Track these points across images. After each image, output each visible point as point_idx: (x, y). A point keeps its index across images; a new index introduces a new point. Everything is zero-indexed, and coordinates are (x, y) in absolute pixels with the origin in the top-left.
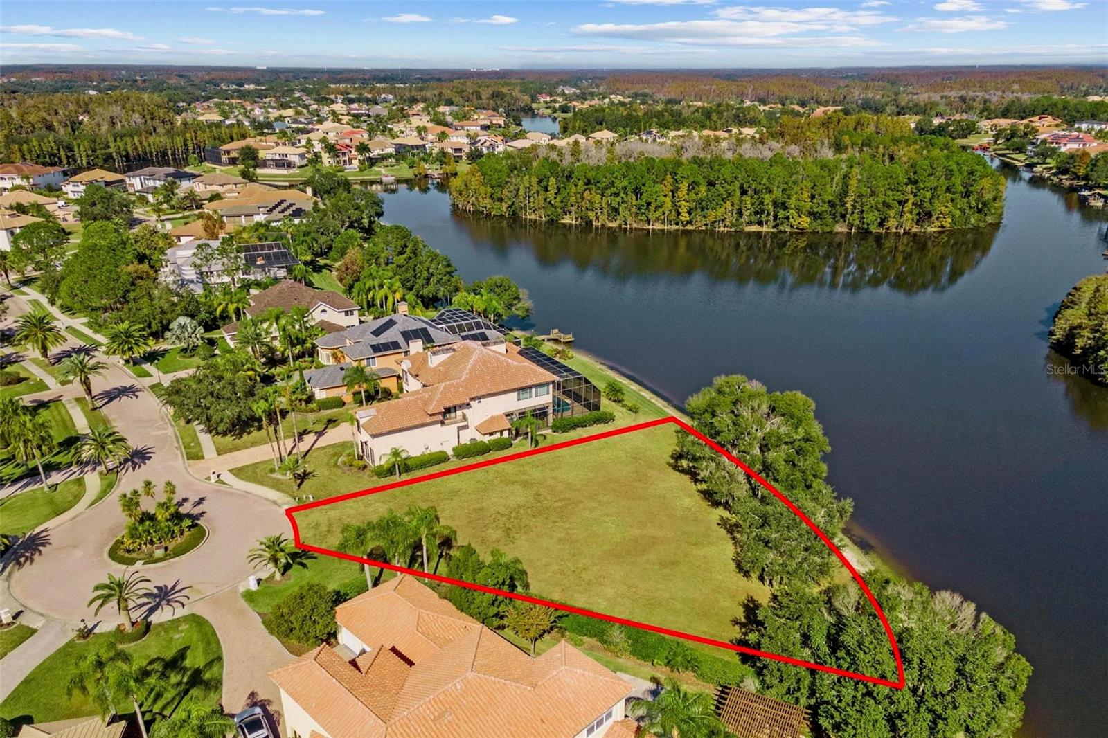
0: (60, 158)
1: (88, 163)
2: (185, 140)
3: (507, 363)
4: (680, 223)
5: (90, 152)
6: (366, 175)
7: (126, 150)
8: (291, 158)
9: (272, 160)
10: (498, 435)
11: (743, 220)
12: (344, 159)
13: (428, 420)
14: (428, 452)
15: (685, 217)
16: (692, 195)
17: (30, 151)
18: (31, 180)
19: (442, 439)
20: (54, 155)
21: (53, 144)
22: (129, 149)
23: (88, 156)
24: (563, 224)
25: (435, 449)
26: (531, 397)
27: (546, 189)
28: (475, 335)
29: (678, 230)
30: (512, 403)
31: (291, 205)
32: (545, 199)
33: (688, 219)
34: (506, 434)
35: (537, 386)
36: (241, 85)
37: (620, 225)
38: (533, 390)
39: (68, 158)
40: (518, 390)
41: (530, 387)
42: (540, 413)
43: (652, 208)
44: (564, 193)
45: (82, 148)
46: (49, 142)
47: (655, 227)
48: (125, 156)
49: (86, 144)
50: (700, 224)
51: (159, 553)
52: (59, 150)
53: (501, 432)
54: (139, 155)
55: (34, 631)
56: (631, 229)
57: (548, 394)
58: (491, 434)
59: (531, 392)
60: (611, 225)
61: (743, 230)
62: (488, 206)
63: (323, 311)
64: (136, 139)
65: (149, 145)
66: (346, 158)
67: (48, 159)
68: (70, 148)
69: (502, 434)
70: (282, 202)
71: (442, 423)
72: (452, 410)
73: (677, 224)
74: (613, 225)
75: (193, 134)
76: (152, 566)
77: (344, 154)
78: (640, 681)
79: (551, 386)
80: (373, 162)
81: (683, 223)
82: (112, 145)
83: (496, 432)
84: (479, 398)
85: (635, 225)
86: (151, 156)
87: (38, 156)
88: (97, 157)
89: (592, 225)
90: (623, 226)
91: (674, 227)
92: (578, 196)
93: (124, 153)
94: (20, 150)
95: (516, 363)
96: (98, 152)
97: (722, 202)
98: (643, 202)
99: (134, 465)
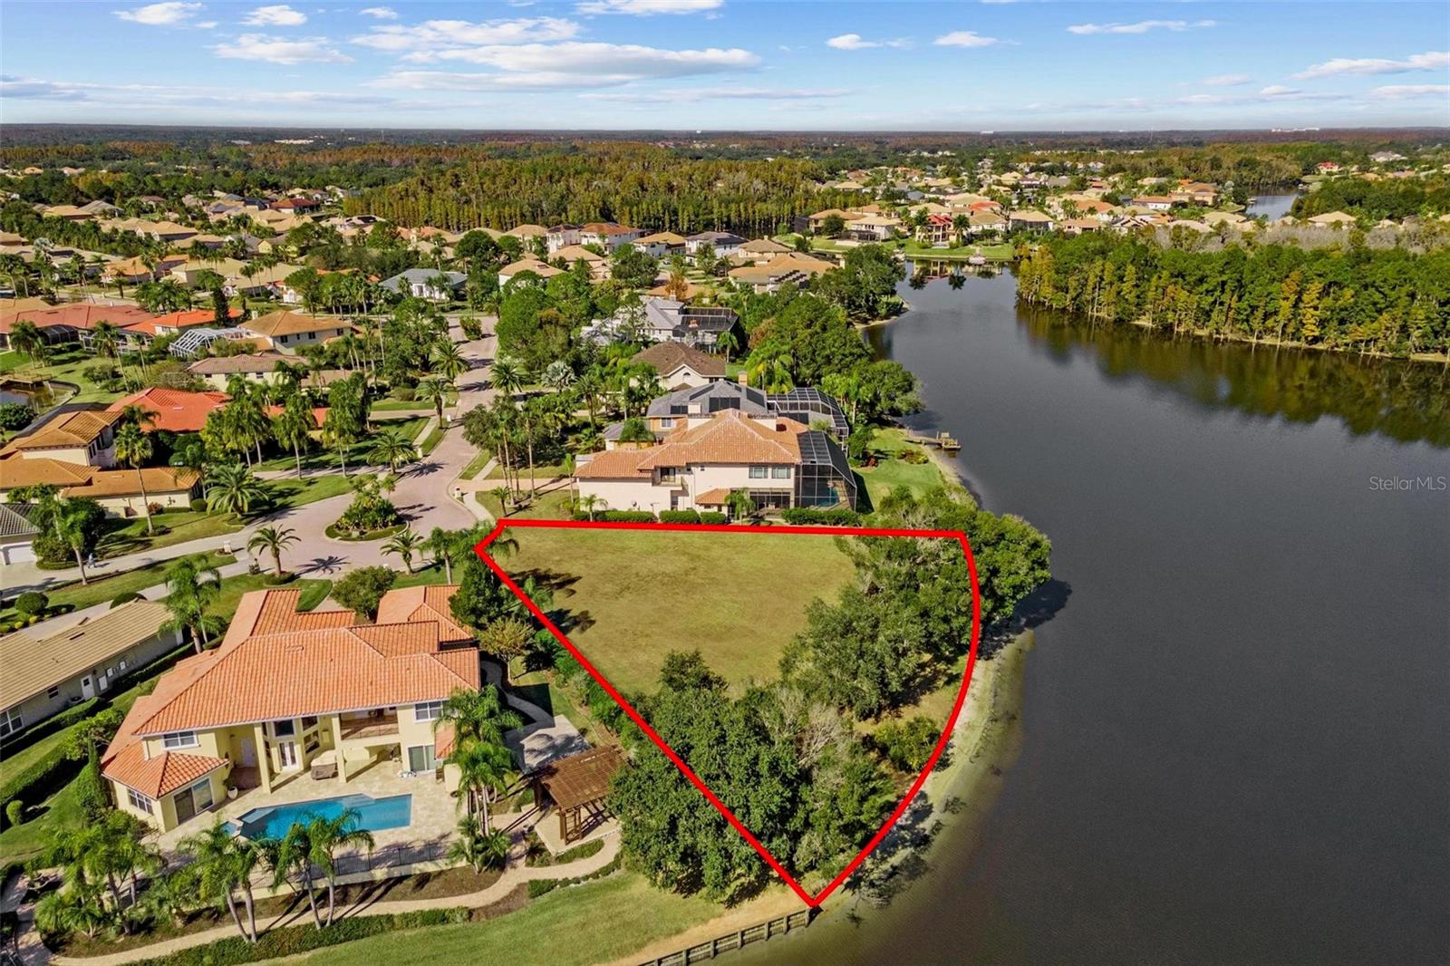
0: (663, 222)
1: (689, 228)
2: (793, 208)
3: (753, 436)
4: (1303, 339)
5: (693, 217)
6: (955, 254)
7: (728, 217)
8: (877, 230)
9: (857, 231)
10: (715, 509)
11: (1409, 343)
12: (937, 233)
13: (637, 475)
14: (636, 509)
15: (1311, 330)
16: (1328, 301)
17: (638, 214)
18: (607, 240)
19: (653, 499)
20: (659, 219)
21: (660, 208)
22: (733, 215)
23: (689, 221)
24: (1137, 326)
25: (645, 508)
26: (766, 477)
27: (1121, 279)
28: (795, 414)
29: (1297, 349)
30: (739, 479)
31: (802, 276)
32: (1119, 293)
33: (1317, 334)
34: (725, 511)
35: (776, 465)
36: (934, 152)
37: (1211, 335)
38: (770, 470)
39: (671, 221)
40: (752, 465)
41: (766, 465)
42: (780, 499)
43: (1259, 314)
44: (1145, 285)
45: (686, 213)
46: (657, 205)
47: (1262, 341)
48: (726, 223)
49: (691, 208)
50: (1333, 340)
51: (355, 534)
52: (664, 213)
53: (720, 507)
54: (740, 221)
55: (236, 561)
56: (1226, 340)
57: (789, 477)
58: (708, 506)
59: (766, 471)
60: (1199, 332)
61: (1407, 359)
62: (1049, 296)
63: (687, 374)
64: (742, 205)
65: (754, 213)
66: (940, 233)
67: (652, 223)
68: (675, 213)
69: (720, 510)
70: (795, 272)
71: (654, 483)
72: (671, 471)
73: (1299, 340)
74: (1203, 333)
75: (803, 202)
76: (348, 543)
77: (938, 228)
78: (571, 726)
79: (793, 470)
80: (970, 240)
81: (1306, 338)
82: (715, 211)
83: (715, 505)
84: (703, 465)
85: (1230, 336)
86: (754, 223)
87: (644, 219)
88: (699, 223)
89: (1172, 330)
90: (1215, 336)
91: (1295, 343)
92: (1160, 290)
93: (725, 219)
94: (630, 212)
95: (761, 438)
96: (701, 217)
97: (1376, 314)
98: (1244, 305)
99: (422, 473)
